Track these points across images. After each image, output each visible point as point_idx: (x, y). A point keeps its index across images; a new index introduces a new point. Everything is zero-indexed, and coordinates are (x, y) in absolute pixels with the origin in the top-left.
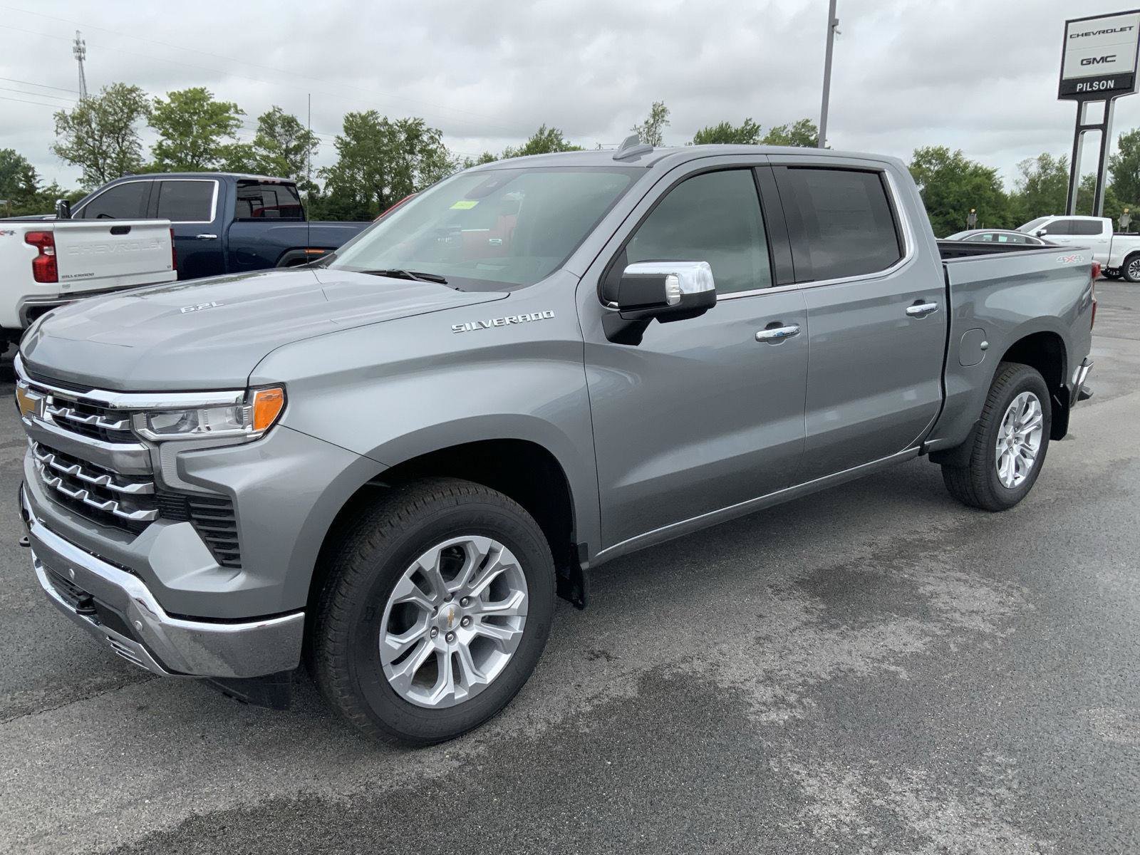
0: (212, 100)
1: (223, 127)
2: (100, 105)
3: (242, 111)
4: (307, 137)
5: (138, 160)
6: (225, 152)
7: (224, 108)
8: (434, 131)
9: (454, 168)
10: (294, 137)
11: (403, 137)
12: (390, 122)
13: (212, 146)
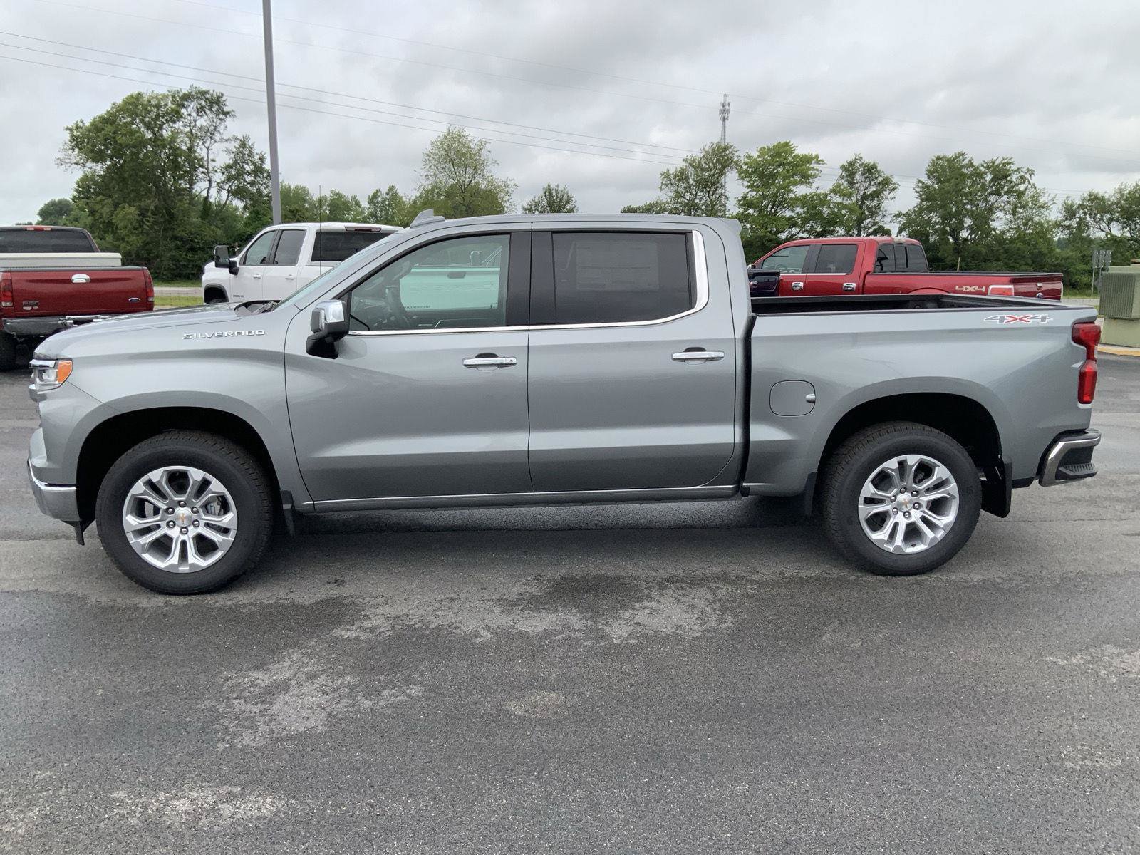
0: (796, 153)
1: (806, 178)
2: (700, 162)
3: (822, 161)
4: (885, 183)
5: (724, 211)
6: (803, 201)
7: (806, 160)
8: (1025, 170)
9: (1048, 208)
10: (872, 183)
11: (989, 177)
12: (975, 164)
13: (792, 196)
